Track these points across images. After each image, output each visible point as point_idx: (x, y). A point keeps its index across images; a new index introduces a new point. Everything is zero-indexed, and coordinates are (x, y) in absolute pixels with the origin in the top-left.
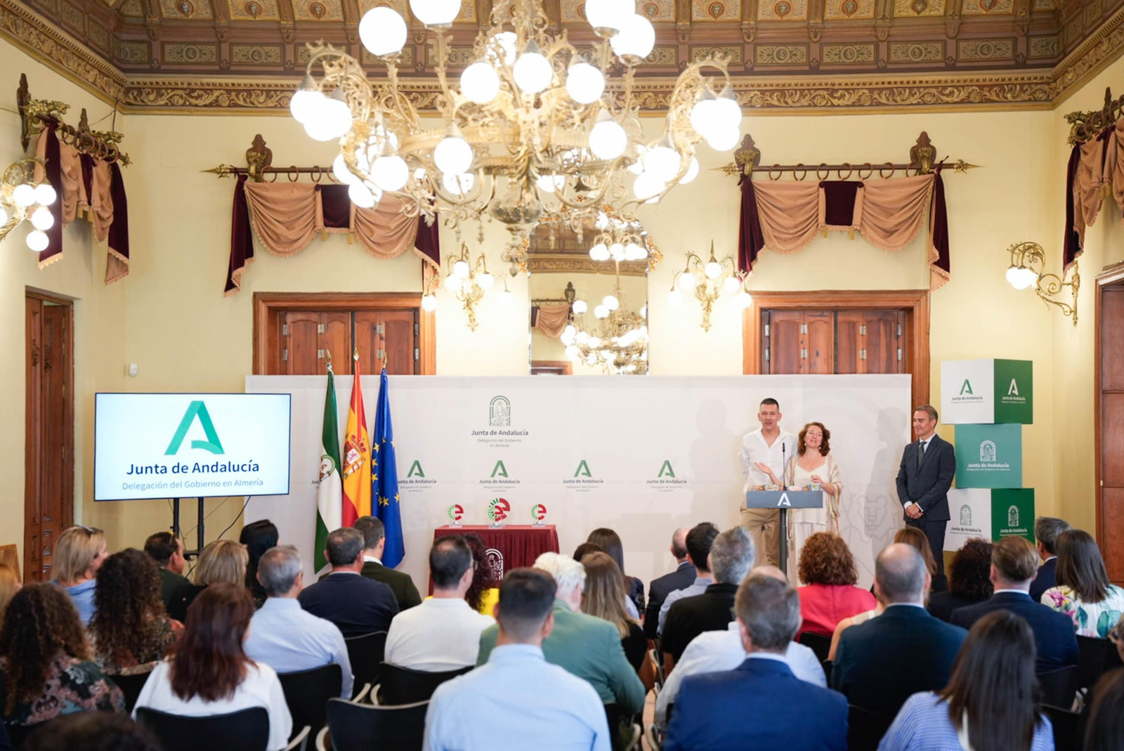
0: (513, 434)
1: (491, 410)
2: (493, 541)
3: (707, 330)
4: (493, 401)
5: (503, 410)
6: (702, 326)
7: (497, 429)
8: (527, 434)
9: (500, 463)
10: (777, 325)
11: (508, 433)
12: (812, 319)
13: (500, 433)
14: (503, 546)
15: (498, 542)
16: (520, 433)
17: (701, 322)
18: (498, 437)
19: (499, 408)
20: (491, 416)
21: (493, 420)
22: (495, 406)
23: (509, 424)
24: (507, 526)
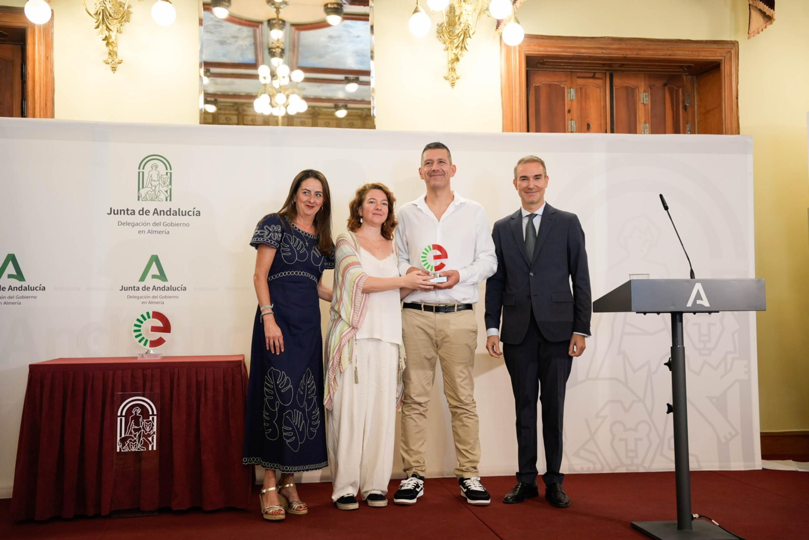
0: (175, 213)
1: (141, 177)
2: (141, 382)
3: (453, 84)
4: (143, 164)
5: (160, 177)
6: (446, 78)
7: (150, 206)
8: (199, 214)
9: (155, 259)
10: (537, 89)
11: (169, 213)
12: (581, 81)
13: (156, 212)
14: (157, 390)
15: (148, 385)
16: (187, 213)
17: (445, 72)
18: (151, 218)
19: (154, 174)
20: (141, 184)
21: (143, 191)
22: (146, 171)
23: (169, 198)
24: (164, 357)
